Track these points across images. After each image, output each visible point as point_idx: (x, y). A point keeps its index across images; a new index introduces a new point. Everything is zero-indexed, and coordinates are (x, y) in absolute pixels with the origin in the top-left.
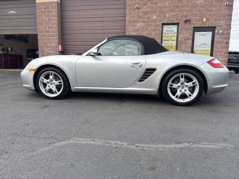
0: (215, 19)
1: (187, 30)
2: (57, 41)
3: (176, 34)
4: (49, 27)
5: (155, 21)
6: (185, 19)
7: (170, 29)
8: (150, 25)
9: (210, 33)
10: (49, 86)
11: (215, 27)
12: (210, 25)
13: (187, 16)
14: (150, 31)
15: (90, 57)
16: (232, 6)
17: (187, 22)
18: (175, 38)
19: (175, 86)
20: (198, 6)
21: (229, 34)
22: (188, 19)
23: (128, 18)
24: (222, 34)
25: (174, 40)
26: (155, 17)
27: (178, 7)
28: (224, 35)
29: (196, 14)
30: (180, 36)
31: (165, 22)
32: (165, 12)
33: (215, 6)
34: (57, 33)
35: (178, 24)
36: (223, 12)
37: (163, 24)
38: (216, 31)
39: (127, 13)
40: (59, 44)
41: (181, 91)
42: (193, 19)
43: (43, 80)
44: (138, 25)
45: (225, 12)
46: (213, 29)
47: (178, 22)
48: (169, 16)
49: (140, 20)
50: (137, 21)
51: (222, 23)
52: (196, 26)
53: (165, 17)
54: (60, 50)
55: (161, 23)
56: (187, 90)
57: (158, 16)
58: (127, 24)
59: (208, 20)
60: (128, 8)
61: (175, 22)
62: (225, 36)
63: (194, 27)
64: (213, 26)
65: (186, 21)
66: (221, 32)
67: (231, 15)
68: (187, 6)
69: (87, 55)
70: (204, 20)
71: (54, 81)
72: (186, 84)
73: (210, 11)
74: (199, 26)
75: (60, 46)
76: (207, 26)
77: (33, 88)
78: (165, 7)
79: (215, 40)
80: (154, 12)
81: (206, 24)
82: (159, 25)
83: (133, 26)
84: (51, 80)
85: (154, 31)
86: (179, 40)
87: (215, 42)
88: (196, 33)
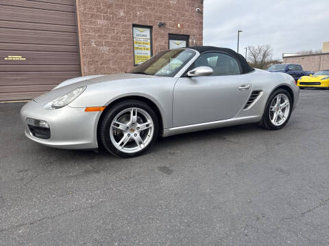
0: (189, 27)
1: (162, 36)
3: (149, 41)
5: (122, 19)
6: (158, 22)
7: (142, 34)
8: (116, 25)
9: (185, 42)
11: (189, 36)
12: (185, 33)
13: (160, 18)
14: (117, 33)
15: (187, 79)
16: (202, 13)
18: (149, 46)
19: (273, 109)
20: (170, 7)
22: (163, 22)
24: (196, 44)
25: (147, 49)
26: (122, 14)
27: (150, 4)
29: (170, 17)
30: (155, 44)
31: (136, 22)
32: (134, 9)
33: (188, 11)
35: (150, 27)
37: (134, 26)
38: (190, 41)
42: (168, 23)
43: (118, 125)
44: (100, 22)
45: (196, 19)
46: (187, 37)
47: (151, 25)
48: (140, 15)
49: (102, 14)
50: (97, 17)
51: (195, 31)
52: (171, 32)
53: (136, 15)
55: (131, 23)
56: (281, 111)
57: (127, 13)
59: (182, 26)
61: (149, 25)
63: (169, 34)
64: (187, 34)
65: (161, 25)
66: (194, 41)
67: (202, 23)
68: (160, 5)
69: (182, 76)
70: (179, 26)
72: (281, 105)
73: (183, 16)
74: (175, 33)
76: (182, 33)
77: (96, 145)
80: (121, 6)
82: (129, 26)
83: (91, 23)
84: (133, 124)
85: (122, 33)
88: (171, 41)
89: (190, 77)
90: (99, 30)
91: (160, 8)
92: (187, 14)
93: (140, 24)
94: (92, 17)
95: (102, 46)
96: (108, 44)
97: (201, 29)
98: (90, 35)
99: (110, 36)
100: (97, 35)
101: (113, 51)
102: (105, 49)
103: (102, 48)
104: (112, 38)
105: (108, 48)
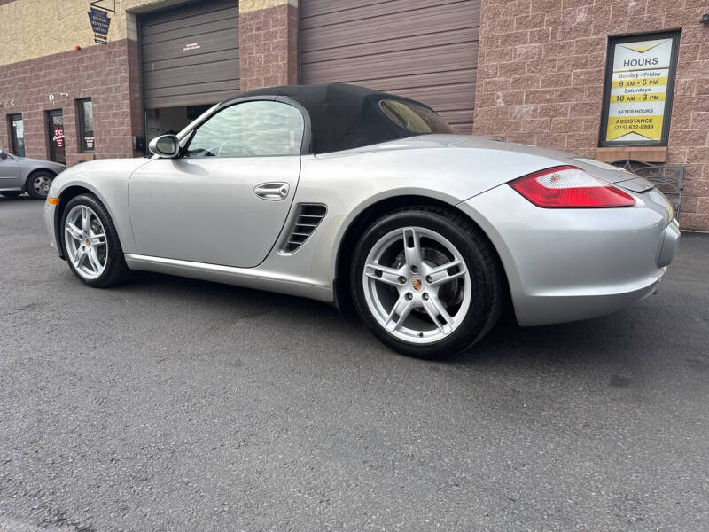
3: (665, 74)
5: (583, 29)
6: (703, 11)
7: (641, 57)
8: (562, 47)
14: (561, 68)
18: (661, 89)
25: (656, 98)
26: (581, 17)
30: (681, 80)
31: (623, 29)
35: (674, 34)
37: (614, 40)
44: (521, 49)
47: (674, 26)
50: (519, 39)
55: (604, 36)
57: (595, 11)
58: (483, 49)
61: (664, 27)
82: (598, 42)
83: (502, 55)
85: (576, 65)
86: (678, 93)
90: (517, 68)
93: (635, 31)
94: (504, 42)
95: (521, 103)
96: (533, 97)
98: (495, 83)
99: (541, 77)
100: (511, 80)
101: (545, 113)
102: (526, 108)
103: (517, 107)
104: (547, 82)
105: (532, 107)
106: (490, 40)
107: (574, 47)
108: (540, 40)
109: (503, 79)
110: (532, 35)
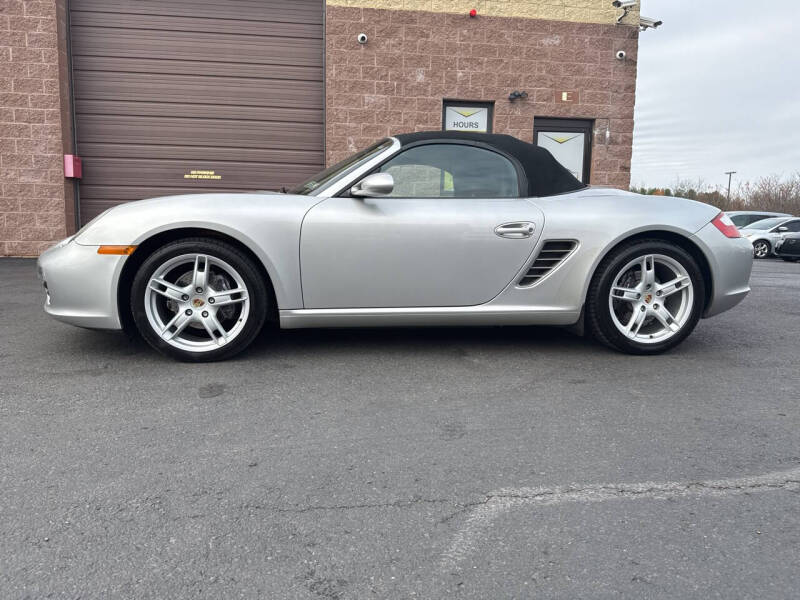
0: (593, 98)
1: (518, 123)
2: (56, 139)
4: (19, 85)
5: (421, 89)
6: (510, 91)
7: (467, 120)
8: (406, 102)
9: (580, 137)
10: (189, 312)
11: (592, 121)
12: (580, 115)
13: (515, 81)
14: (406, 121)
15: (350, 201)
16: (635, 63)
17: (518, 101)
19: (629, 294)
20: (545, 55)
21: (629, 141)
22: (520, 89)
23: (332, 72)
24: (612, 141)
26: (420, 78)
27: (489, 51)
28: (616, 143)
29: (540, 79)
31: (454, 95)
32: (450, 64)
33: (593, 60)
34: (56, 110)
35: (489, 105)
36: (611, 78)
37: (448, 103)
38: (596, 132)
39: (330, 56)
40: (66, 152)
41: (643, 308)
42: (535, 91)
43: (164, 288)
44: (370, 98)
45: (617, 77)
46: (587, 124)
47: (490, 99)
48: (463, 78)
49: (375, 82)
50: (368, 88)
51: (611, 108)
52: (541, 114)
53: (452, 79)
54: (70, 173)
55: (440, 98)
56: (661, 304)
57: (431, 75)
58: (330, 92)
59: (573, 97)
60: (331, 40)
61: (483, 99)
62: (619, 148)
63: (536, 118)
64: (588, 116)
65: (515, 98)
66: (608, 134)
67: (631, 88)
68: (515, 51)
69: (338, 195)
70: (564, 96)
71: (212, 293)
72: (659, 287)
73: (579, 71)
74: (551, 114)
75: (69, 159)
76: (571, 115)
77: (117, 324)
78: (452, 49)
79: (595, 157)
80: (419, 61)
81: (568, 111)
82: (435, 103)
83: (350, 101)
84: (198, 289)
85: (418, 120)
87: (594, 165)
88: (541, 135)
89: (360, 198)
90: (366, 116)
91: (516, 58)
92: (588, 66)
93: (461, 98)
94: (352, 89)
97: (630, 101)
98: (346, 128)
99: (389, 127)
100: (361, 127)
104: (393, 132)
106: (338, 84)
107: (415, 104)
108: (385, 93)
109: (353, 125)
110: (378, 86)
